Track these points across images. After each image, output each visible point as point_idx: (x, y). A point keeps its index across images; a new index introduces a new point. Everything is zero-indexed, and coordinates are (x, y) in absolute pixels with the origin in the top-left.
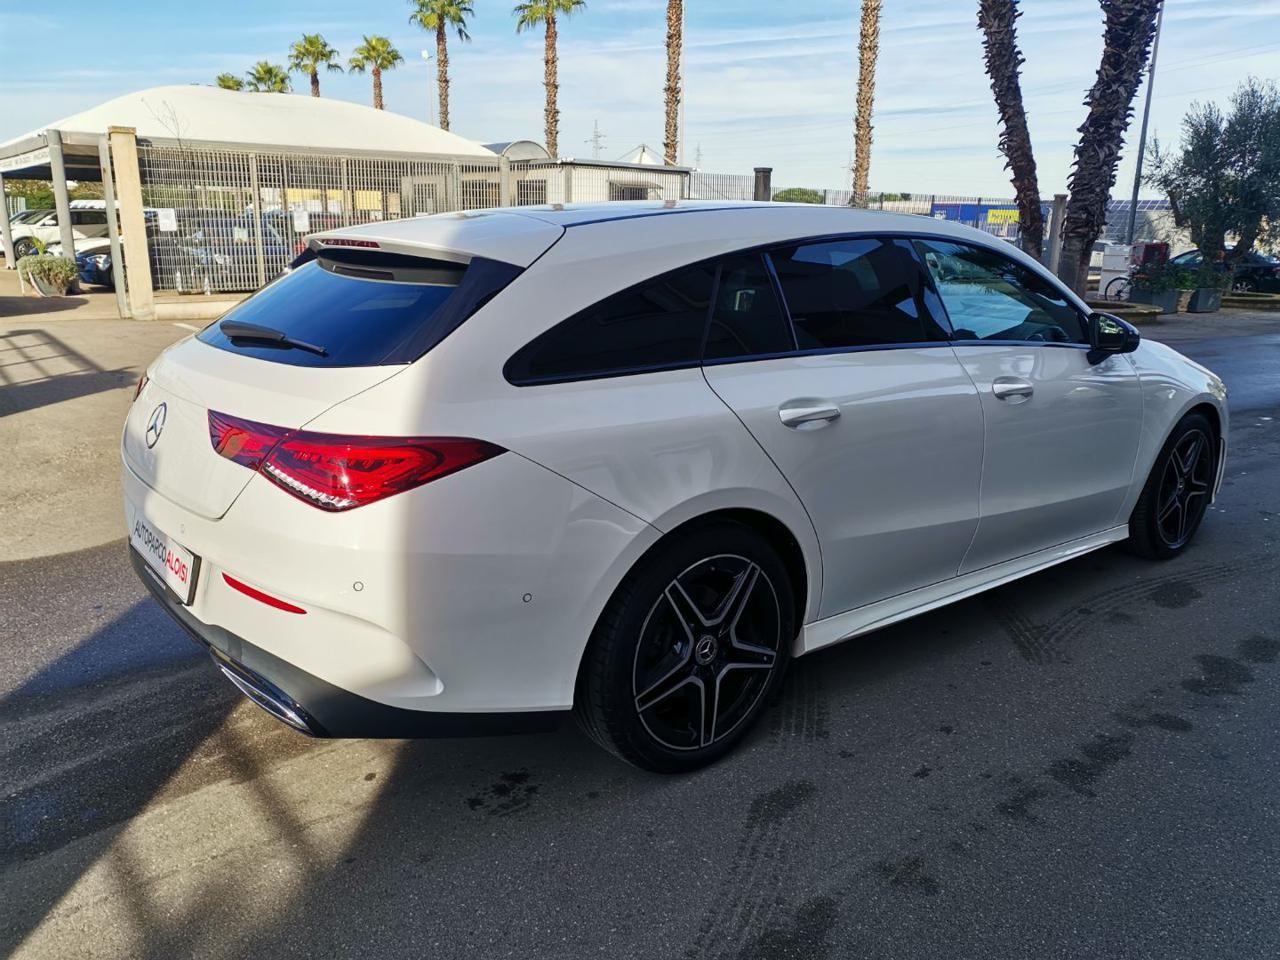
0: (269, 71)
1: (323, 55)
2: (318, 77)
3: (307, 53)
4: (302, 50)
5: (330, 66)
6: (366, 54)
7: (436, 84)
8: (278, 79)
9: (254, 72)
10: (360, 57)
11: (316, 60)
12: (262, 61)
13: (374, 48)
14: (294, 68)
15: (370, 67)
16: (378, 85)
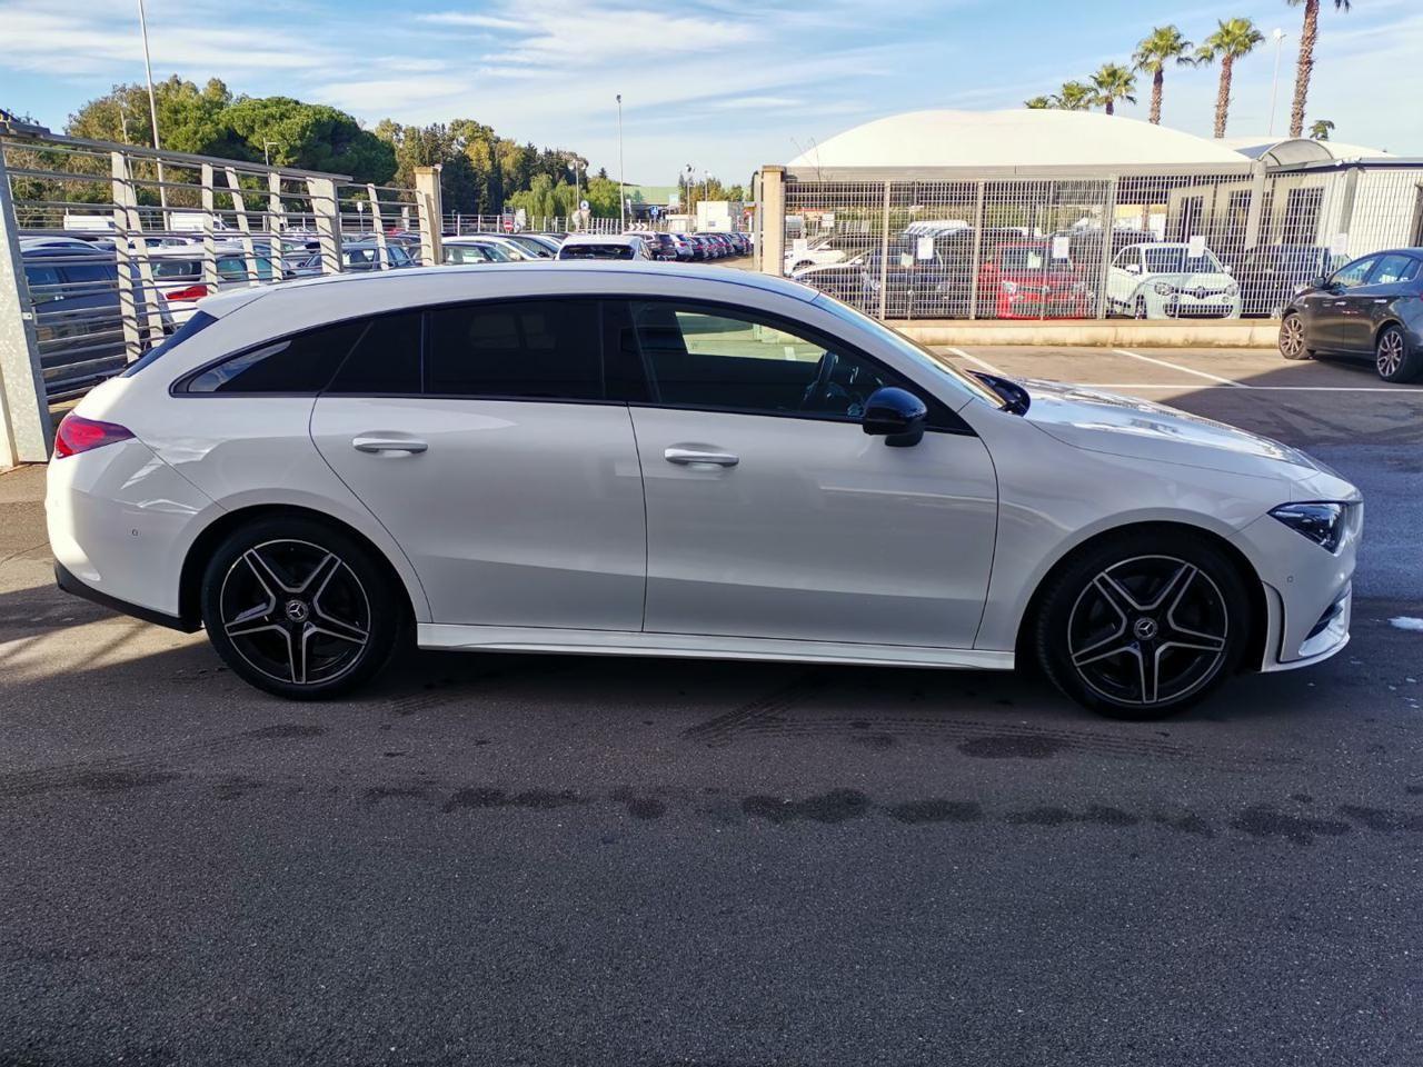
0: (1113, 74)
1: (1174, 49)
2: (1163, 74)
3: (1156, 47)
4: (1150, 46)
5: (1179, 60)
6: (1219, 42)
7: (1295, 67)
8: (1122, 81)
9: (1097, 76)
10: (1211, 46)
11: (1166, 55)
12: (1108, 63)
13: (1228, 33)
14: (1139, 69)
15: (1220, 56)
16: (1227, 77)
